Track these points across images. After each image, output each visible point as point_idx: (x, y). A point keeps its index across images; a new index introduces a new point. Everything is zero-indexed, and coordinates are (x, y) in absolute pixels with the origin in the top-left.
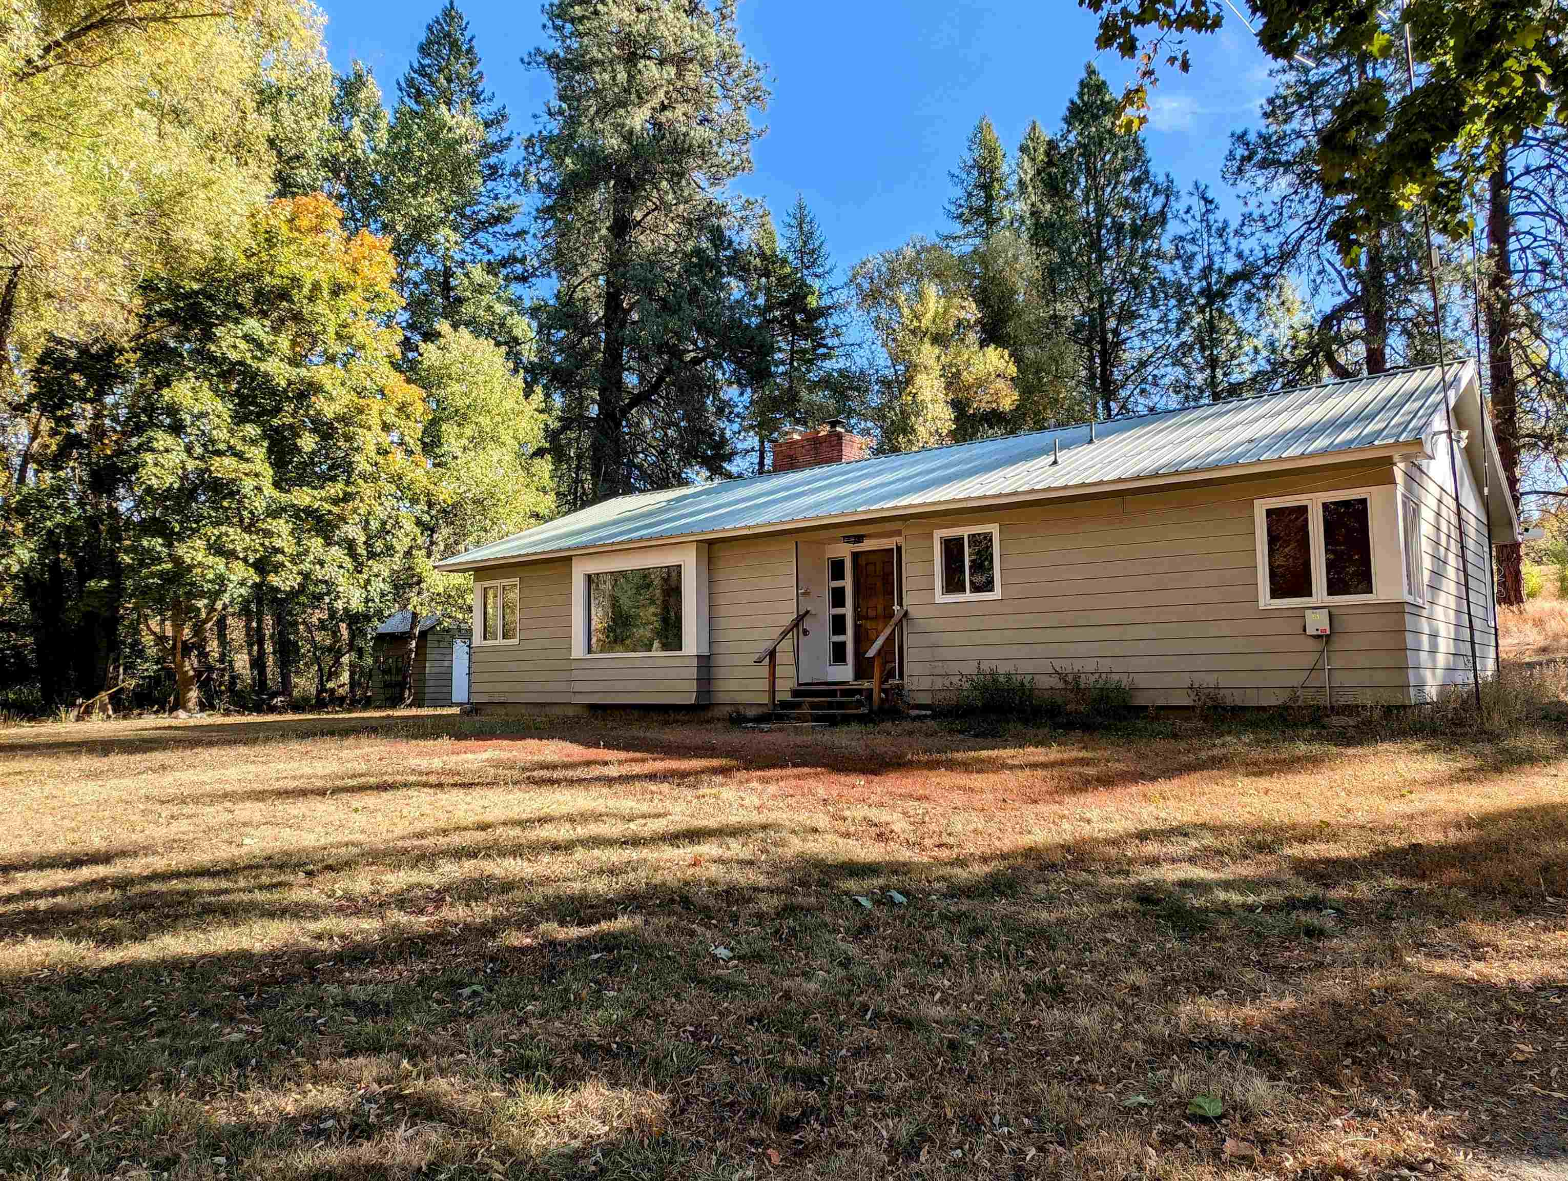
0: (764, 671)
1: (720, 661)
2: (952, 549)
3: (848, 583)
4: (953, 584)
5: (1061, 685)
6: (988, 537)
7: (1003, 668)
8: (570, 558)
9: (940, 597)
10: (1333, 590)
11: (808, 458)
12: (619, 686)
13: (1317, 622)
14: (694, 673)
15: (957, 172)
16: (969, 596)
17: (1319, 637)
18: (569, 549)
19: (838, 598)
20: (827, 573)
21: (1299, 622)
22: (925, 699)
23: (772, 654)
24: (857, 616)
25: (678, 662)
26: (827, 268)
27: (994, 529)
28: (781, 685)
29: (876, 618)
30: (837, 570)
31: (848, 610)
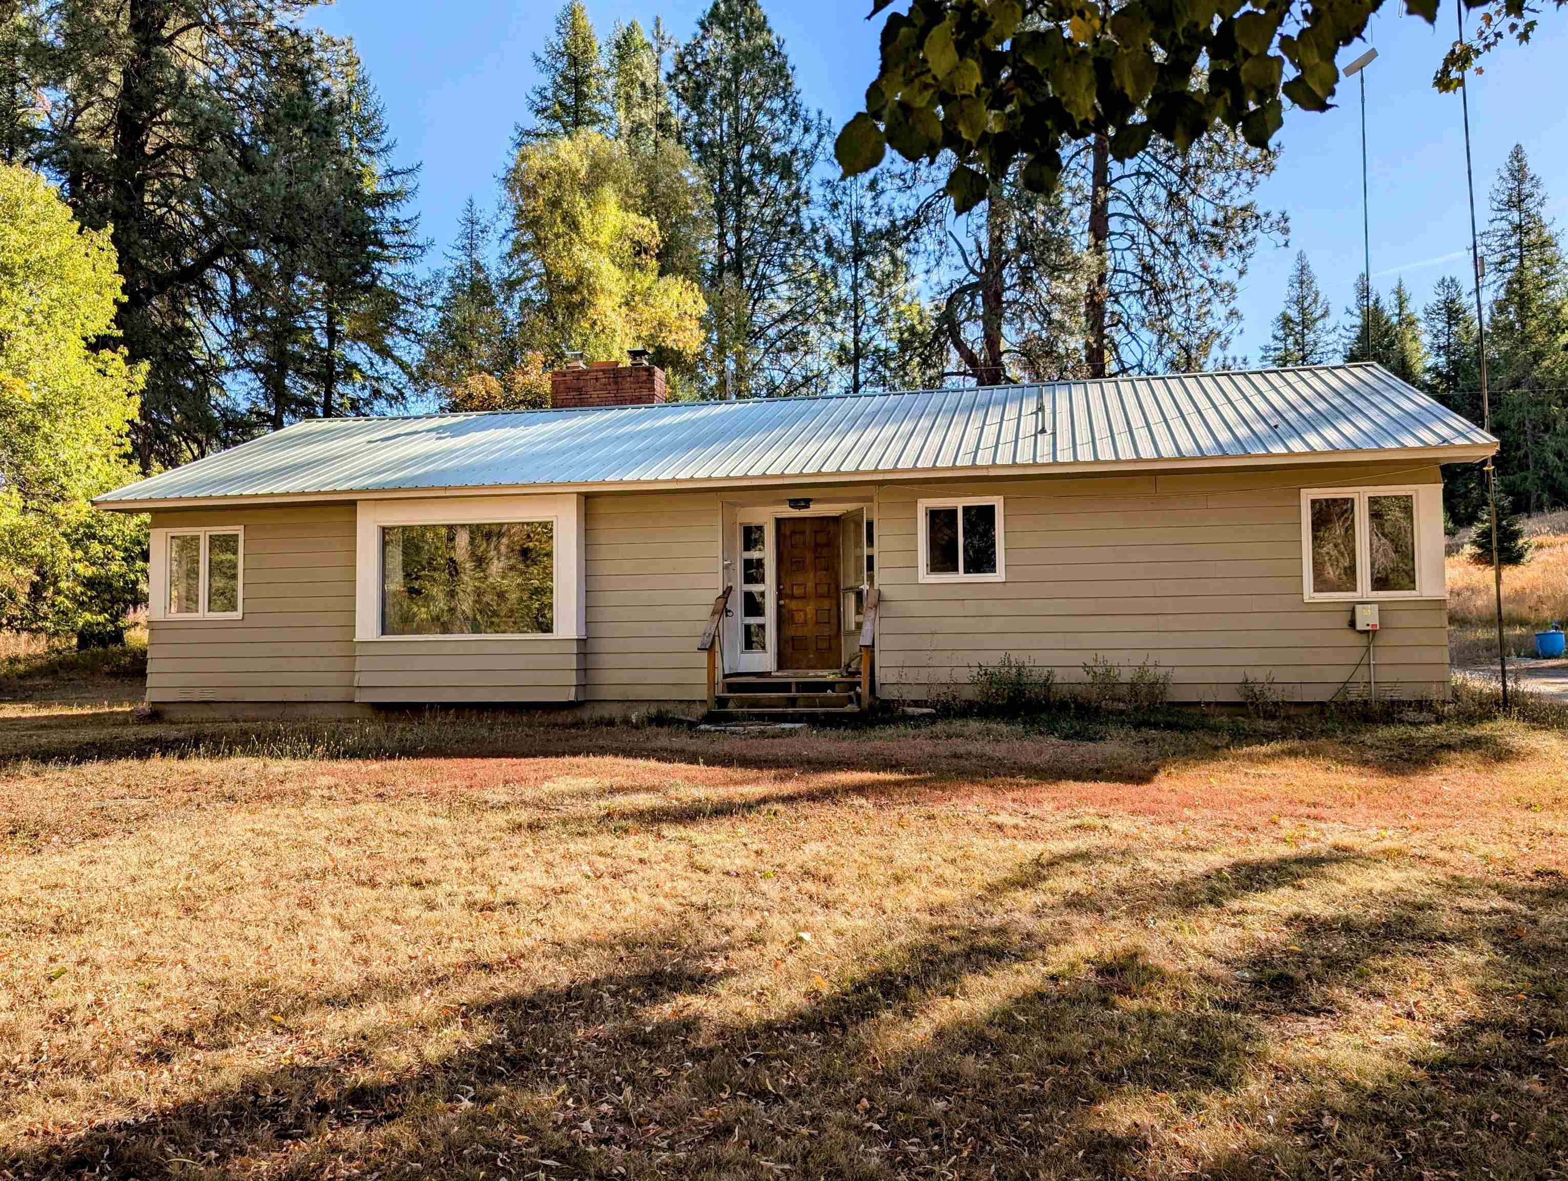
1: (601, 646)
2: (942, 522)
3: (768, 554)
4: (942, 562)
5: (1089, 679)
6: (989, 511)
8: (353, 503)
9: (924, 575)
10: (1379, 584)
11: (603, 394)
12: (444, 679)
13: (1367, 617)
14: (573, 662)
15: (544, 57)
16: (961, 576)
17: (1367, 632)
18: (351, 491)
19: (755, 571)
20: (732, 541)
21: (1348, 616)
23: (714, 639)
24: (780, 595)
25: (545, 648)
26: (383, 145)
27: (997, 502)
29: (803, 597)
30: (752, 536)
31: (768, 588)
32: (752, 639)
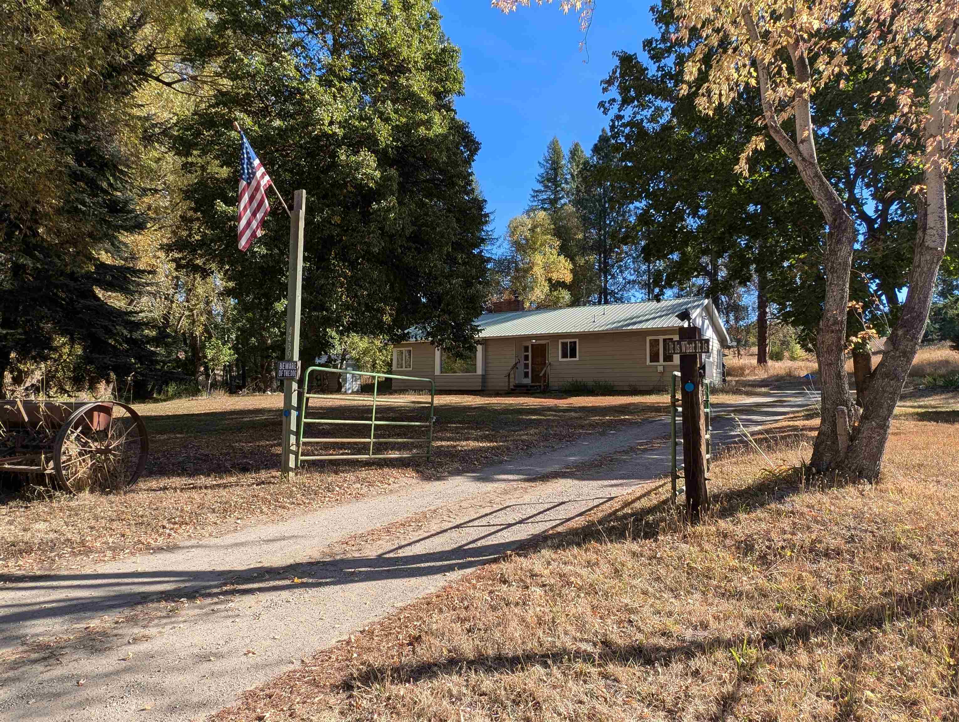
0: (507, 379)
1: (490, 376)
2: (564, 345)
3: (530, 354)
4: (564, 355)
6: (575, 343)
7: (579, 379)
9: (560, 359)
10: (665, 360)
13: (660, 369)
14: (481, 380)
16: (569, 359)
17: (660, 372)
19: (526, 358)
20: (523, 350)
21: (656, 369)
22: (556, 388)
23: (509, 375)
24: (532, 364)
25: (474, 376)
27: (577, 340)
28: (511, 384)
29: (539, 365)
30: (526, 349)
31: (530, 362)
32: (526, 375)
